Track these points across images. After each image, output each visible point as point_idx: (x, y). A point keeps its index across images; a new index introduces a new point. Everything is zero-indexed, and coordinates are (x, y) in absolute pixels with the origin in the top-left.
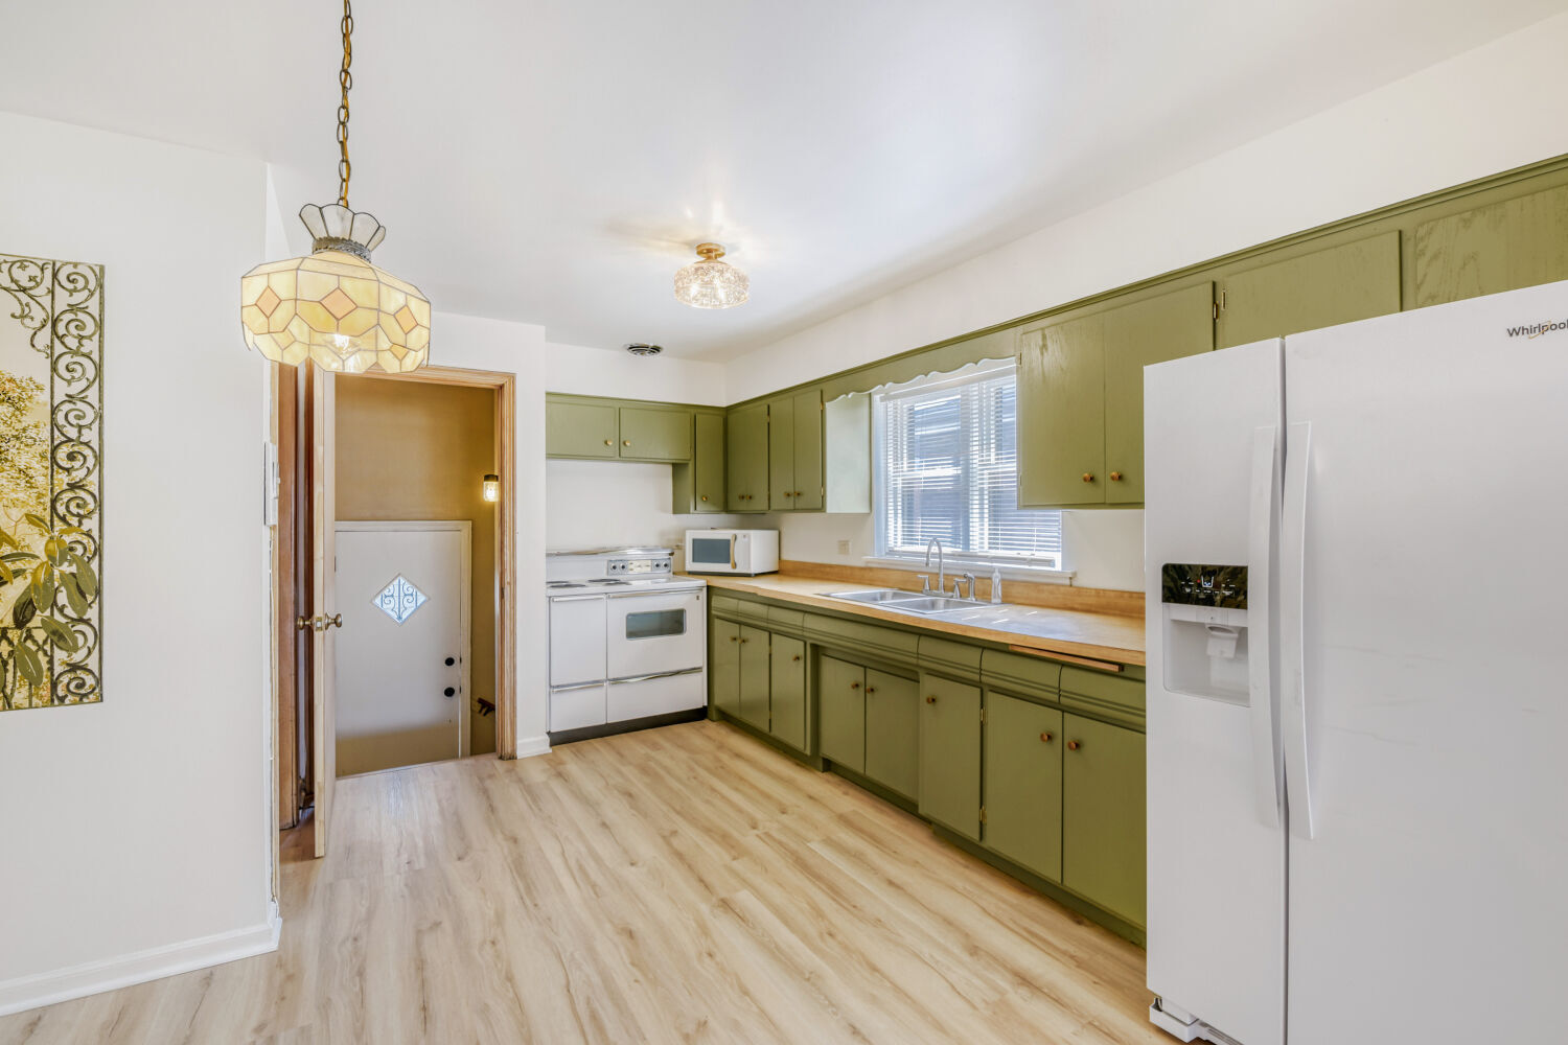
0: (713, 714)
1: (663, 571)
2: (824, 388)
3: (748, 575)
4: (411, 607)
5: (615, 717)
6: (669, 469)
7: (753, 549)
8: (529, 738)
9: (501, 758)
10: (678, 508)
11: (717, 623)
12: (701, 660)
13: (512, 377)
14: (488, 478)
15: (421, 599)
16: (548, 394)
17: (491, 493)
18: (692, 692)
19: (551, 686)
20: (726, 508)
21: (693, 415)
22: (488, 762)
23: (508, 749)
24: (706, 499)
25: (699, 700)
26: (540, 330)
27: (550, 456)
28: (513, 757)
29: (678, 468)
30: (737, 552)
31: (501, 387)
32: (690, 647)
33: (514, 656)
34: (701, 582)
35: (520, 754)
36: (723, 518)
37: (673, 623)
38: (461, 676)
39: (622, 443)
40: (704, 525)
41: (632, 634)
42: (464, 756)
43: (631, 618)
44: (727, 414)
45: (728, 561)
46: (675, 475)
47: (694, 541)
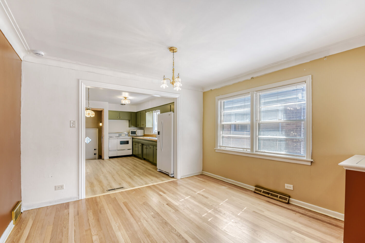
0: (133, 155)
1: (127, 136)
2: (146, 111)
3: (138, 136)
4: (89, 141)
5: (118, 155)
6: (128, 121)
7: (139, 132)
8: (106, 156)
9: (102, 159)
10: (129, 127)
11: (133, 142)
12: (131, 148)
13: (104, 109)
14: (100, 122)
15: (91, 140)
16: (109, 111)
17: (101, 124)
18: (130, 152)
19: (109, 150)
20: (136, 127)
21: (131, 113)
22: (101, 160)
23: (103, 158)
24: (133, 125)
25: (131, 153)
26: (108, 103)
27: (109, 119)
28: (104, 159)
29: (129, 121)
30: (137, 133)
31: (102, 110)
32: (130, 146)
33: (104, 146)
34: (131, 137)
35: (105, 159)
36: (136, 128)
37: (127, 142)
38: (97, 152)
39: (120, 117)
40: (133, 129)
42: (97, 159)
43: (121, 142)
44: (136, 113)
45: (135, 134)
46: (129, 122)
47: (131, 131)
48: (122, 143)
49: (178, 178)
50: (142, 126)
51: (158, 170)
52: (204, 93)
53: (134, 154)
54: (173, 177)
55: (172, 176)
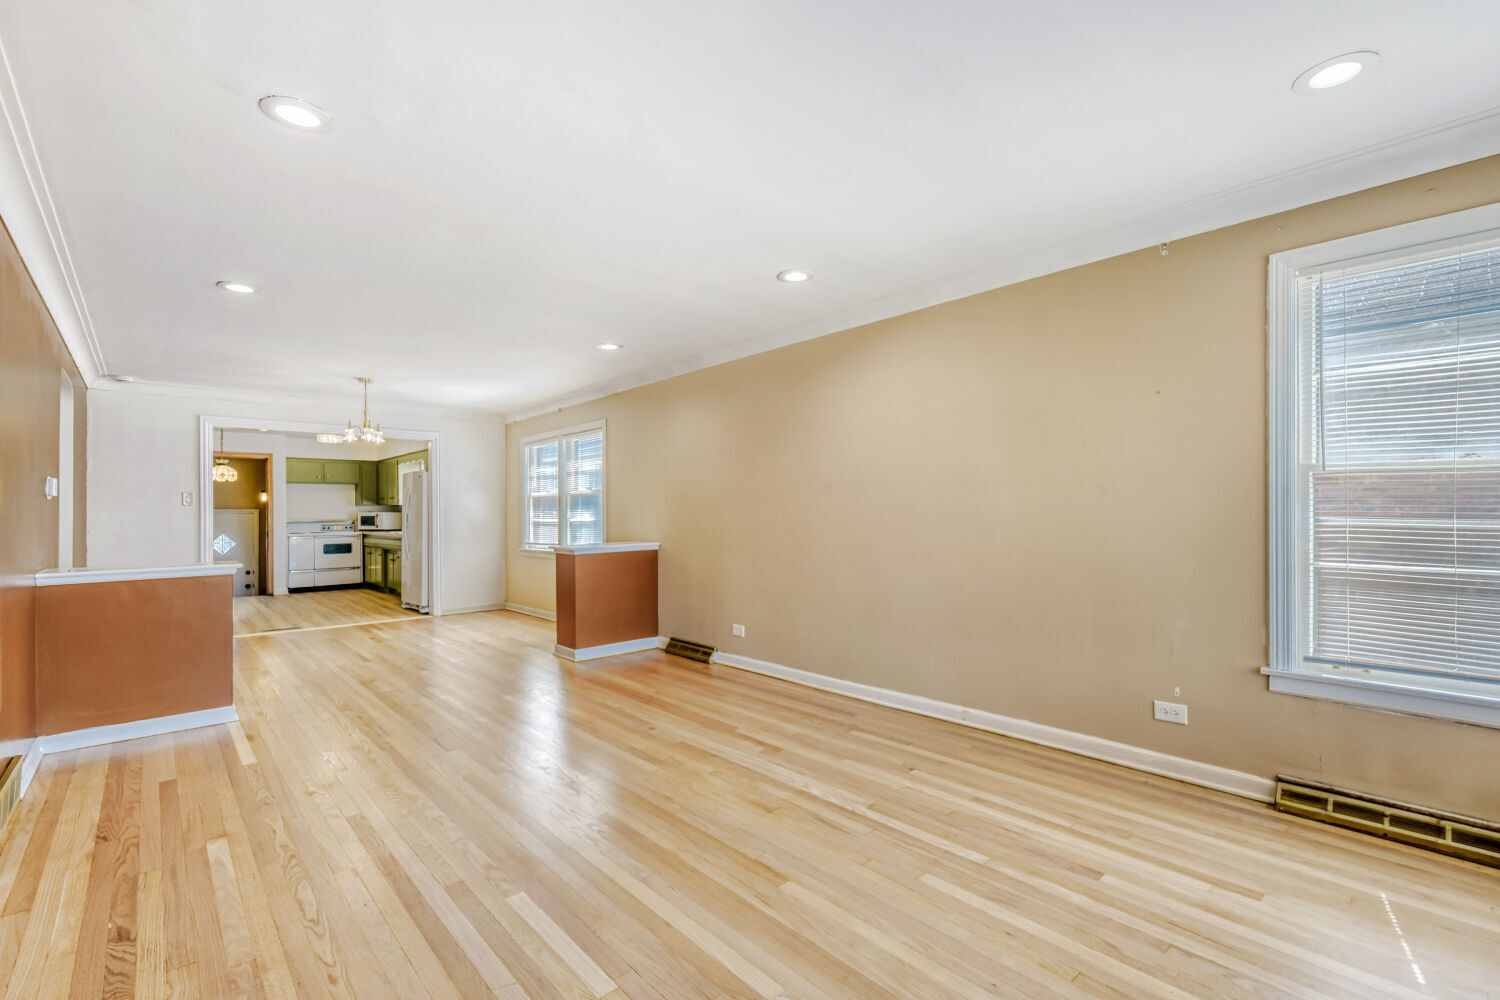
0: (366, 586)
1: (347, 529)
2: (399, 459)
3: (380, 530)
5: (319, 583)
6: (353, 487)
7: (385, 520)
8: (279, 586)
9: (268, 596)
10: (357, 504)
11: (366, 548)
12: (359, 563)
13: (271, 455)
14: (263, 491)
15: (234, 544)
16: (288, 458)
17: (264, 497)
18: (356, 577)
19: (289, 569)
20: (376, 503)
21: (360, 465)
22: (265, 597)
23: (270, 591)
24: (368, 500)
25: (358, 579)
27: (288, 482)
28: (272, 595)
29: (356, 487)
30: (378, 521)
31: (266, 459)
32: (355, 558)
33: (272, 558)
34: (361, 533)
35: (275, 594)
36: (377, 507)
37: (346, 549)
38: (253, 578)
39: (324, 477)
40: (368, 510)
41: (326, 552)
42: (255, 595)
43: (326, 546)
44: (378, 465)
45: (373, 524)
46: (356, 489)
47: (362, 517)
48: (331, 549)
49: (435, 613)
50: (391, 502)
51: (404, 606)
52: (507, 427)
53: (367, 580)
54: (427, 613)
55: (423, 611)
